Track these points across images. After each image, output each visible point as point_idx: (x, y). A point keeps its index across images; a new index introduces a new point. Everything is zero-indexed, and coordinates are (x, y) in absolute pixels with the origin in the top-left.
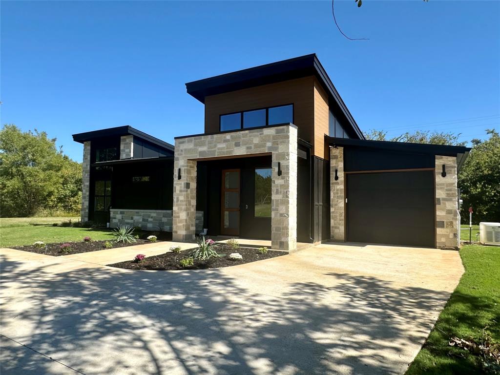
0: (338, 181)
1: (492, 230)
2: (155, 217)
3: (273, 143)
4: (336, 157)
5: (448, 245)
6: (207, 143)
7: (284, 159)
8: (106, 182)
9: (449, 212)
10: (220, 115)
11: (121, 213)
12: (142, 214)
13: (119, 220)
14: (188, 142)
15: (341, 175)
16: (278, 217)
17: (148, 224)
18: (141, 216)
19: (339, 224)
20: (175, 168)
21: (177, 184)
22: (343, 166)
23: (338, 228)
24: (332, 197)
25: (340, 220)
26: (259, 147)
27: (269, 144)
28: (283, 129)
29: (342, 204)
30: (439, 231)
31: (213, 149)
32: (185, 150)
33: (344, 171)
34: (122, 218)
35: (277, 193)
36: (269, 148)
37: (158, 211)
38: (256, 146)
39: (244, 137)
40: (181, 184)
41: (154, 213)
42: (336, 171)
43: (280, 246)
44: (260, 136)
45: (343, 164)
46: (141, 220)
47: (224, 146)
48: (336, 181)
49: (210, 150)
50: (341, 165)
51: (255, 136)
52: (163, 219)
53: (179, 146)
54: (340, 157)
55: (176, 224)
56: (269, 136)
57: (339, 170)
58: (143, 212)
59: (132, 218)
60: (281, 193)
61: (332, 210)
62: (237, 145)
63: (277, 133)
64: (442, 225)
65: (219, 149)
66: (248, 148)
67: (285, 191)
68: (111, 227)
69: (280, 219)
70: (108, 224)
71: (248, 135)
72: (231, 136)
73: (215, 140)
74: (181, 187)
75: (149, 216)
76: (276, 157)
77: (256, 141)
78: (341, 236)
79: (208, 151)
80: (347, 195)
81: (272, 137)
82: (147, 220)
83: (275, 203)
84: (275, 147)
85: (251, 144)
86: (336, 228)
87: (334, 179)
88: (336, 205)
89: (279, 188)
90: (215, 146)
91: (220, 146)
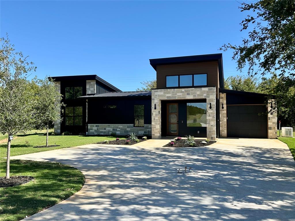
0: (224, 109)
1: (288, 130)
2: (122, 128)
3: (207, 94)
4: (222, 98)
5: (273, 137)
6: (171, 92)
7: (212, 102)
8: (75, 108)
9: (274, 123)
10: (166, 76)
11: (96, 126)
12: (112, 126)
13: (95, 131)
14: (160, 91)
15: (225, 106)
16: (210, 126)
17: (117, 132)
18: (112, 127)
19: (224, 129)
20: (152, 104)
21: (153, 112)
22: (226, 102)
23: (224, 131)
24: (220, 117)
25: (225, 127)
26: (200, 96)
27: (205, 95)
28: (212, 89)
29: (225, 120)
30: (269, 131)
31: (175, 96)
32: (159, 95)
33: (226, 104)
34: (97, 129)
35: (209, 116)
36: (205, 96)
37: (123, 125)
38: (198, 95)
39: (192, 91)
40: (156, 112)
41: (121, 126)
42: (223, 104)
43: (211, 139)
44: (200, 91)
45: (226, 101)
46: (112, 130)
47: (181, 94)
48: (222, 109)
49: (173, 96)
50: (225, 102)
51: (198, 91)
52: (127, 129)
53: (154, 93)
54: (225, 98)
55: (154, 131)
56: (205, 91)
57: (224, 104)
58: (113, 125)
59: (105, 129)
60: (211, 116)
61: (221, 123)
62: (188, 94)
63: (209, 90)
64: (271, 128)
65: (178, 95)
66: (194, 96)
67: (213, 115)
68: (88, 134)
69: (211, 128)
70: (87, 133)
71: (194, 90)
72: (185, 90)
73: (175, 91)
74: (156, 113)
75: (118, 128)
76: (209, 100)
77: (198, 93)
78: (225, 135)
79: (172, 96)
80: (228, 116)
81: (206, 92)
82: (116, 130)
83: (208, 121)
84: (208, 96)
85: (195, 94)
86: (223, 131)
87: (221, 108)
88: (223, 120)
89: (210, 114)
90: (176, 94)
91: (178, 94)
